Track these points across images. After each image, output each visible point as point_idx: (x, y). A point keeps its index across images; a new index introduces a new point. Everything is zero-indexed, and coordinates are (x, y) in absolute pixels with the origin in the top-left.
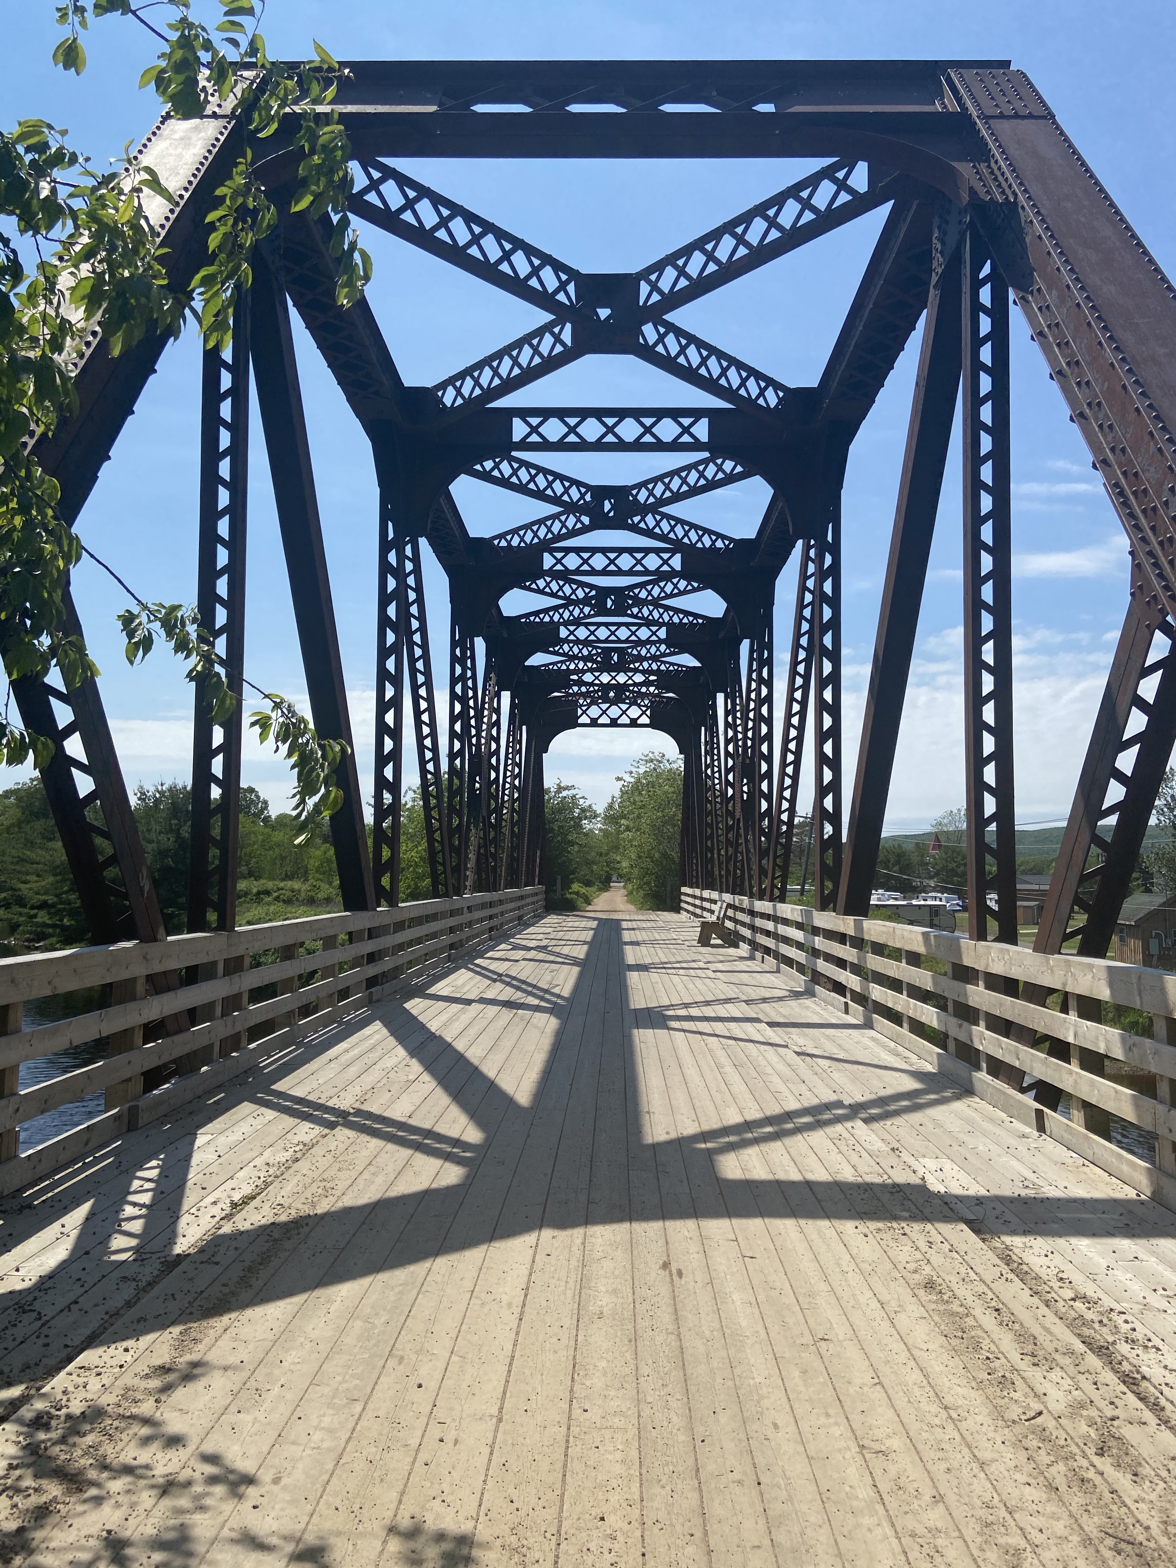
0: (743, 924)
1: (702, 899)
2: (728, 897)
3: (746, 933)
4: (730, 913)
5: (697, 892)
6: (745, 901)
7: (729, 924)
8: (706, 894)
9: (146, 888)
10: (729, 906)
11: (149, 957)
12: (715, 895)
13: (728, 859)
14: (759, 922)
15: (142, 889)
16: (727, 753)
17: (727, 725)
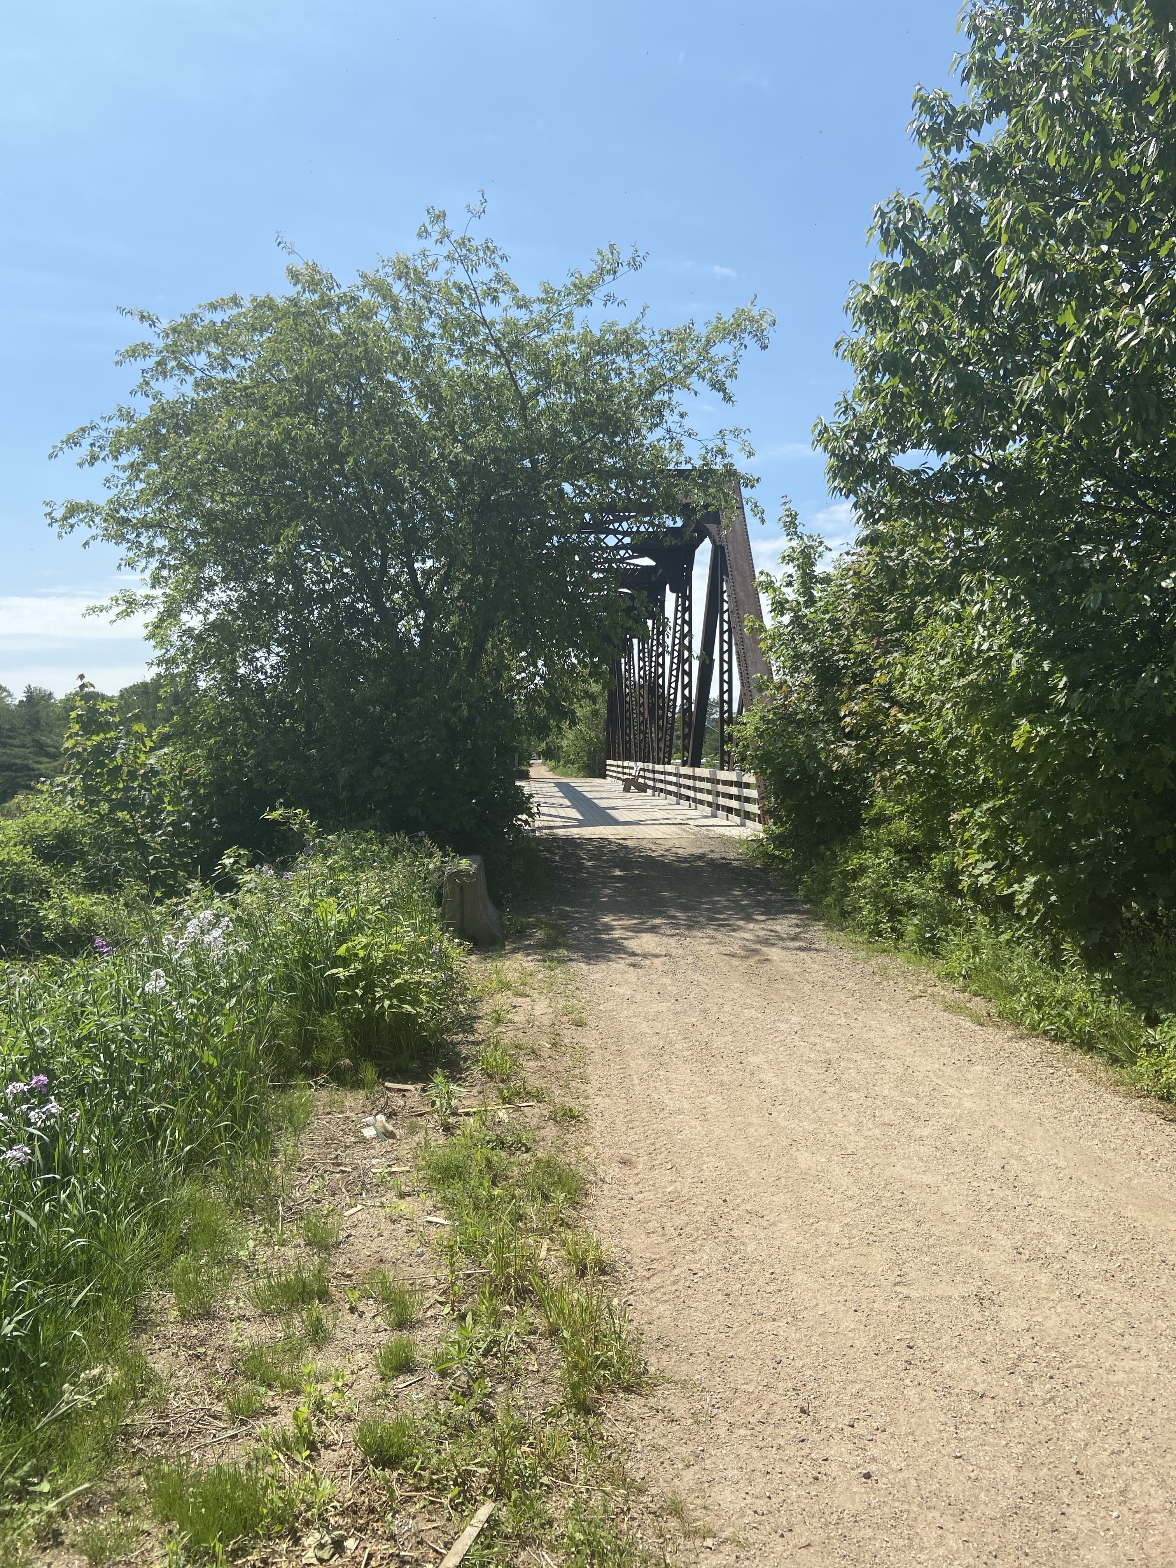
0: (649, 779)
1: (623, 767)
2: (640, 765)
3: (651, 783)
4: (642, 773)
5: (620, 763)
6: (650, 766)
7: (641, 780)
8: (626, 764)
10: (641, 769)
12: (632, 764)
13: (641, 741)
14: (657, 776)
16: (640, 676)
17: (640, 659)
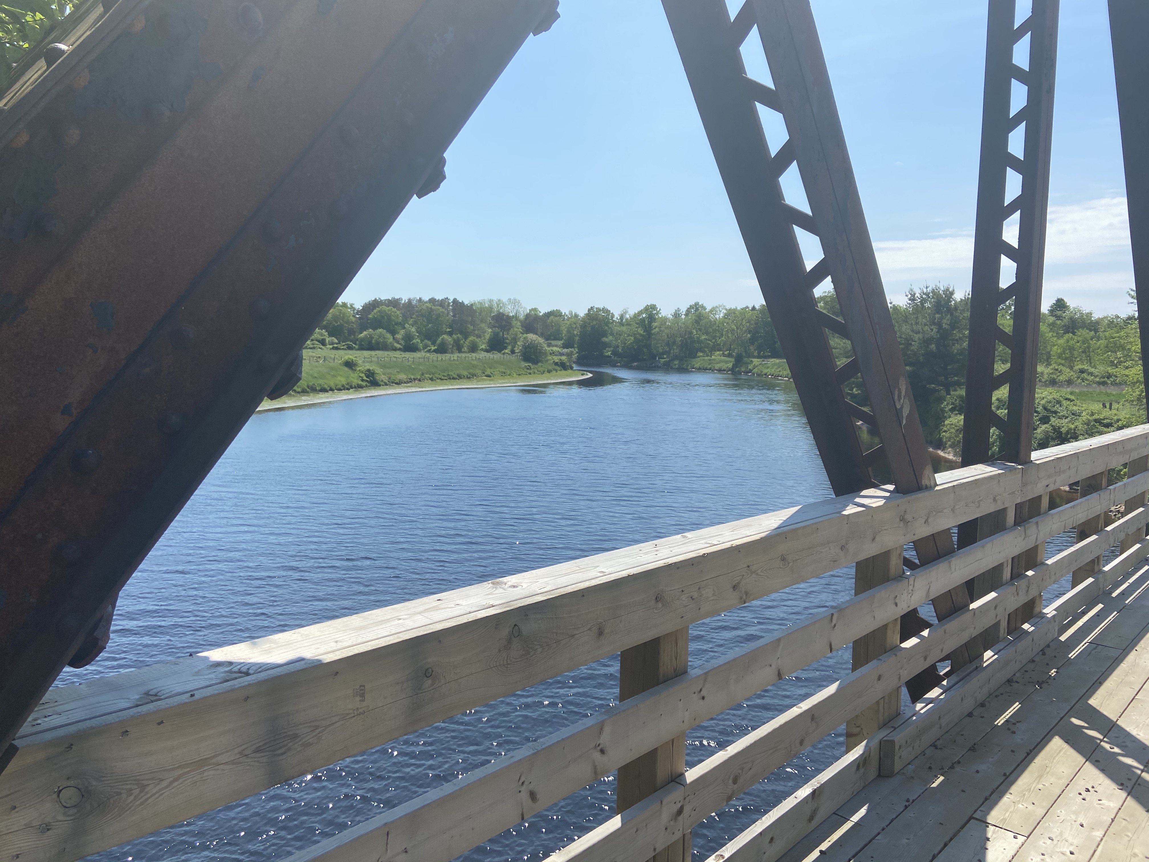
9: (906, 412)
11: (908, 517)
15: (898, 413)
